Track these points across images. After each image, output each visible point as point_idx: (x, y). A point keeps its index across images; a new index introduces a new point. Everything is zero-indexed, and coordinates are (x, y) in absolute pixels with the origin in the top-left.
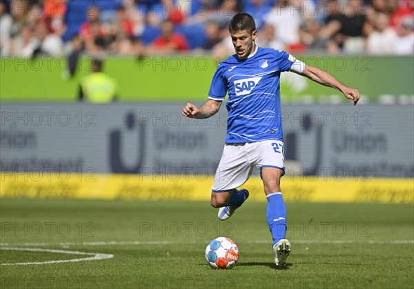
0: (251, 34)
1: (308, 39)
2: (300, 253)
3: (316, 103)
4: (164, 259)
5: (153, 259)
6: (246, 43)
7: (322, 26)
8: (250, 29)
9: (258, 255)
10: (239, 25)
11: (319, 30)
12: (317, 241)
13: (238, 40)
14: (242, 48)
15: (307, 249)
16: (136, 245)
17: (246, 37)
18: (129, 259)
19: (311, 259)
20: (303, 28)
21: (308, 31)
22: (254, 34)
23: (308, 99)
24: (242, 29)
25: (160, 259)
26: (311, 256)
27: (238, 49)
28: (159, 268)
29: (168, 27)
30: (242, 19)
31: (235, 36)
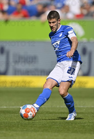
0: (57, 20)
1: (85, 12)
2: (81, 112)
3: (89, 42)
4: (18, 115)
5: (12, 115)
6: (56, 25)
7: (91, 6)
8: (57, 18)
9: (61, 113)
10: (52, 16)
11: (90, 8)
12: (89, 106)
13: (52, 23)
14: (54, 27)
15: (84, 110)
16: (4, 108)
17: (55, 22)
18: (1, 115)
19: (86, 115)
20: (82, 7)
21: (85, 8)
22: (59, 21)
23: (85, 40)
24: (54, 18)
25: (16, 115)
26: (86, 113)
27: (52, 28)
28: (15, 119)
29: (19, 6)
30: (53, 13)
31: (50, 21)
